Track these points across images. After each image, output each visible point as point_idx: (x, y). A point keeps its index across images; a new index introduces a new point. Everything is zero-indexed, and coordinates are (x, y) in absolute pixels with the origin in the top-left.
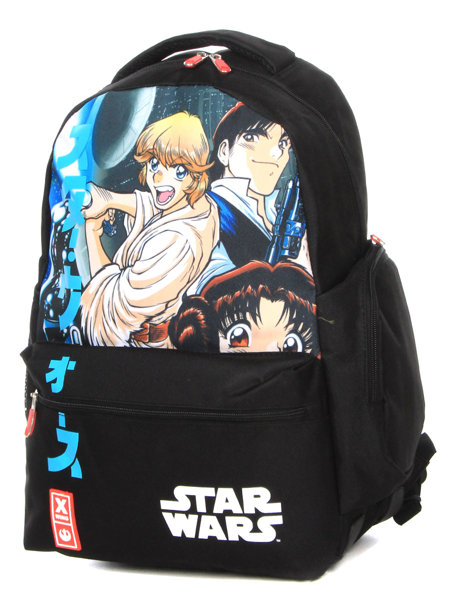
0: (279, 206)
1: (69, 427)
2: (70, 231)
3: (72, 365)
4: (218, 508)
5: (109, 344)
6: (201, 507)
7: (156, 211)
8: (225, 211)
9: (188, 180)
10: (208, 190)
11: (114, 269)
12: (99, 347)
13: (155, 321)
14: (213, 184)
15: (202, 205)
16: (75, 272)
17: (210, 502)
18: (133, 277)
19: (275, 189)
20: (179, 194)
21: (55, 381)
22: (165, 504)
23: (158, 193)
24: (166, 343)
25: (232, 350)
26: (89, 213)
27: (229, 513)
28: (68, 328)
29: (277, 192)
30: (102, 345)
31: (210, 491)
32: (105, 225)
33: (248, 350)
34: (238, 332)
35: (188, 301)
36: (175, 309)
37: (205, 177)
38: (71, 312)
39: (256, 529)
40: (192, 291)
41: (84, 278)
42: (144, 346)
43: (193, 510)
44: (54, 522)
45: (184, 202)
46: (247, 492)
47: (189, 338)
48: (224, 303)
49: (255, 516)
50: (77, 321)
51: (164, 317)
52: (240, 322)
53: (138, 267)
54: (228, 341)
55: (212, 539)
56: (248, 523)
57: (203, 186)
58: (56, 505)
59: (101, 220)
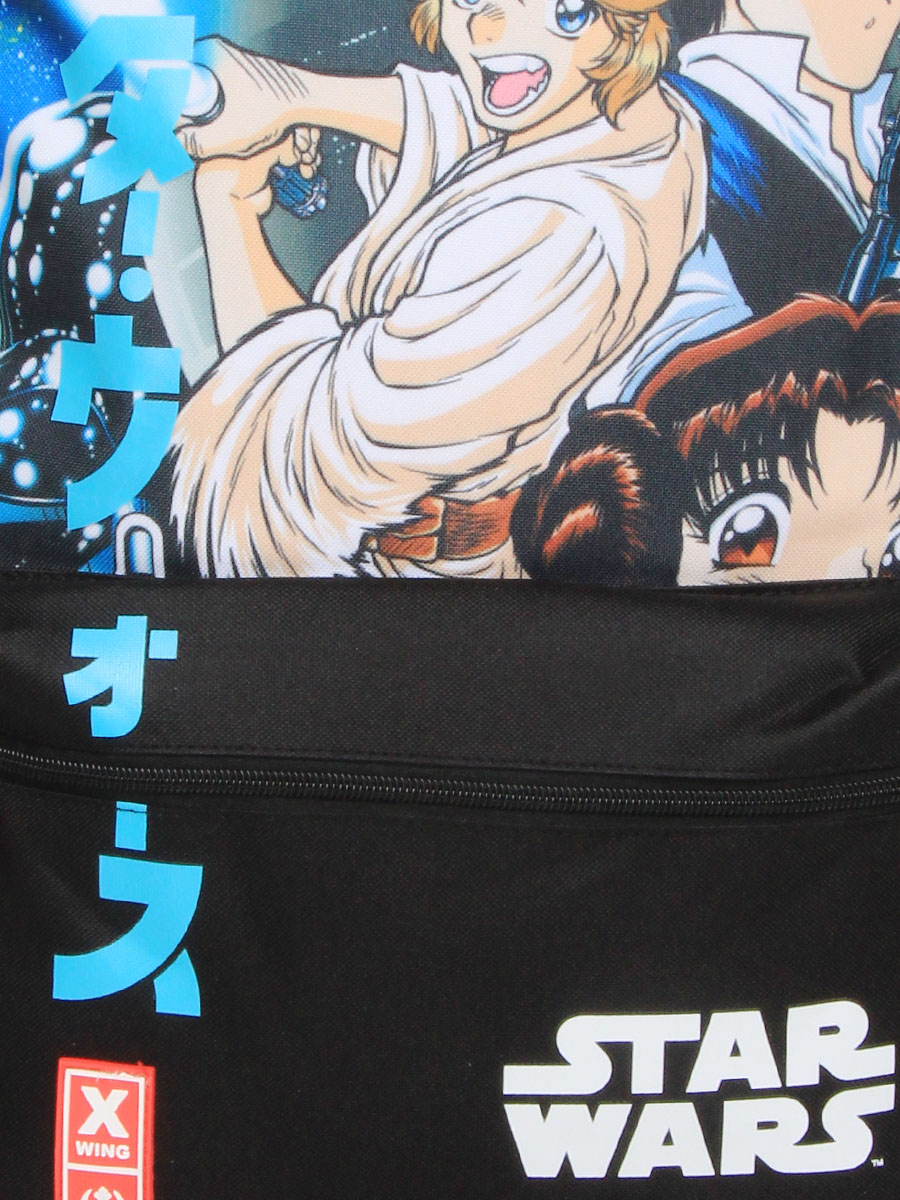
0: (890, 123)
1: (162, 847)
2: (122, 199)
3: (166, 645)
4: (704, 1078)
5: (277, 570)
6: (647, 1075)
7: (479, 136)
8: (727, 137)
9: (596, 36)
10: (669, 71)
11: (318, 325)
12: (237, 583)
13: (466, 490)
14: (687, 52)
15: (650, 116)
16: (149, 328)
17: (680, 1058)
18: (386, 348)
19: (881, 71)
20: (566, 80)
21: (105, 698)
22: (517, 1078)
23: (489, 78)
24: (499, 561)
25: (721, 578)
26: (208, 139)
27: (737, 1089)
28: (109, 523)
29: (887, 79)
30: (248, 572)
31: (682, 1026)
32: (281, 182)
33: (768, 576)
34: (747, 516)
35: (586, 427)
36: (539, 452)
37: (658, 30)
38: (131, 463)
39: (816, 1134)
40: (605, 393)
41: (188, 350)
42: (411, 572)
43: (618, 1088)
44: (66, 1166)
45: (586, 107)
46: (802, 1020)
47: (579, 544)
48: (712, 430)
49: (816, 1095)
50: (156, 495)
51: (501, 477)
52: (757, 487)
53: (410, 315)
54: (712, 551)
55: (666, 1177)
56: (793, 1116)
57: (649, 56)
58: (82, 1110)
59: (266, 161)
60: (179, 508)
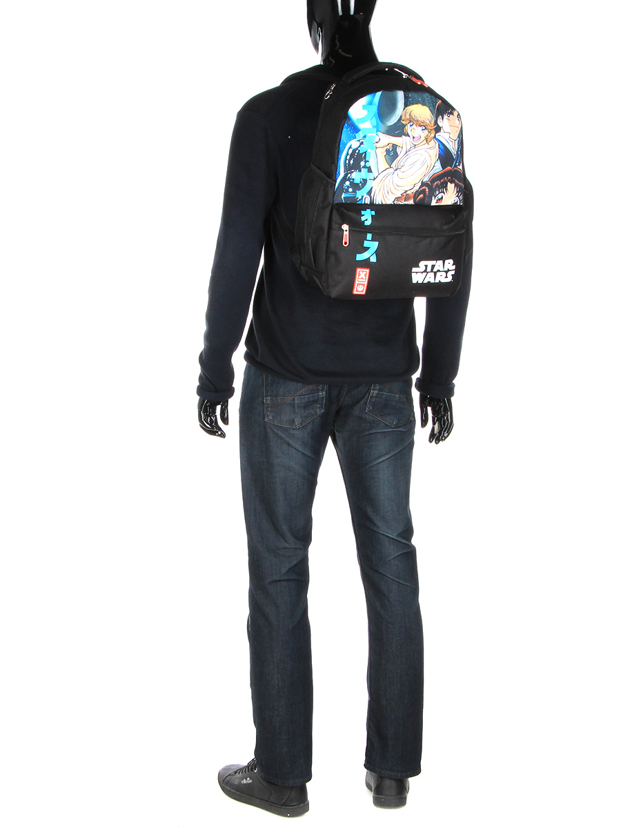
1: (373, 240)
2: (365, 153)
3: (373, 213)
4: (435, 270)
5: (384, 203)
6: (429, 269)
7: (412, 145)
8: (441, 146)
9: (426, 132)
10: (435, 137)
11: (392, 170)
12: (379, 205)
13: (408, 193)
14: (437, 135)
15: (432, 143)
16: (370, 170)
17: (433, 266)
18: (400, 174)
19: (458, 137)
20: (423, 138)
21: (366, 220)
22: (414, 269)
23: (414, 138)
24: (411, 202)
25: (437, 204)
26: (378, 145)
27: (439, 271)
28: (362, 197)
30: (380, 203)
31: (433, 262)
32: (387, 151)
33: (441, 204)
34: (440, 196)
35: (423, 184)
36: (417, 188)
37: (434, 131)
38: (367, 188)
39: (446, 277)
40: (426, 179)
41: (375, 173)
42: (400, 203)
43: (425, 271)
44: (357, 282)
45: (425, 142)
46: (447, 261)
47: (421, 199)
48: (437, 184)
49: (447, 272)
50: (369, 193)
51: (412, 191)
52: (442, 192)
53: (402, 169)
54: (435, 201)
55: (429, 282)
56: (444, 274)
57: (433, 135)
58: (359, 275)
59: (386, 148)
60: (372, 195)
